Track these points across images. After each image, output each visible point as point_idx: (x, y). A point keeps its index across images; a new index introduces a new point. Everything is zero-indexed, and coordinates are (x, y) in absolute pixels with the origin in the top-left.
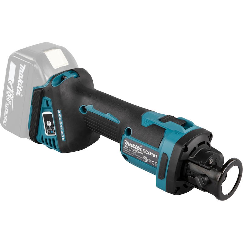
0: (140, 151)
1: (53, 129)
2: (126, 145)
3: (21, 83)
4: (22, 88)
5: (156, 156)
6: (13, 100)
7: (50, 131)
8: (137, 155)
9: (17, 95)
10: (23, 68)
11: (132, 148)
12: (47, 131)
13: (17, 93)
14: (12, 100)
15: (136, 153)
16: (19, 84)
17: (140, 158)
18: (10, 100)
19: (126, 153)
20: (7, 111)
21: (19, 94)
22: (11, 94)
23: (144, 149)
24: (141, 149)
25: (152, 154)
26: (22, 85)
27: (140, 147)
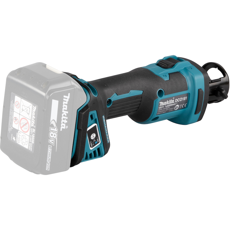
0: (173, 103)
1: (98, 139)
2: (161, 106)
3: (66, 115)
4: (67, 120)
5: (186, 98)
6: (57, 138)
7: (94, 143)
8: (170, 109)
9: (61, 130)
10: (67, 99)
11: (166, 105)
12: (91, 145)
13: (62, 127)
14: (56, 140)
15: (169, 108)
16: (63, 117)
17: (172, 109)
18: (53, 140)
19: (160, 113)
20: (51, 154)
21: (64, 128)
22: (54, 134)
23: (176, 99)
24: (173, 100)
25: (183, 98)
26: (66, 117)
27: (172, 100)
